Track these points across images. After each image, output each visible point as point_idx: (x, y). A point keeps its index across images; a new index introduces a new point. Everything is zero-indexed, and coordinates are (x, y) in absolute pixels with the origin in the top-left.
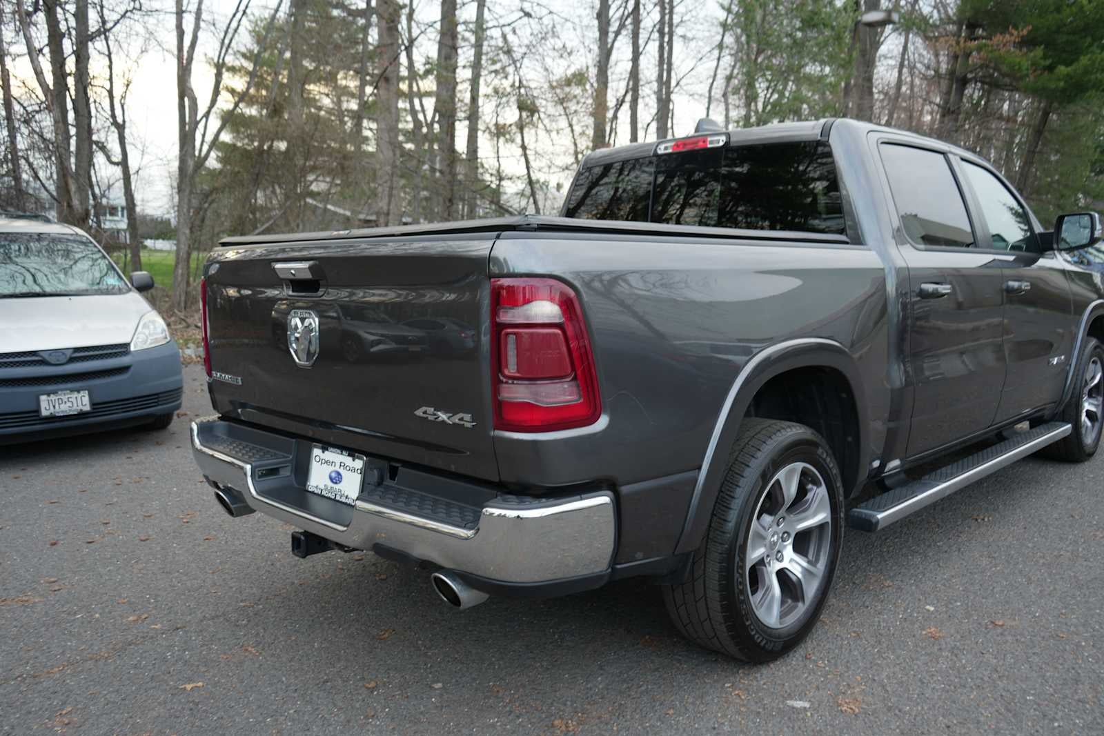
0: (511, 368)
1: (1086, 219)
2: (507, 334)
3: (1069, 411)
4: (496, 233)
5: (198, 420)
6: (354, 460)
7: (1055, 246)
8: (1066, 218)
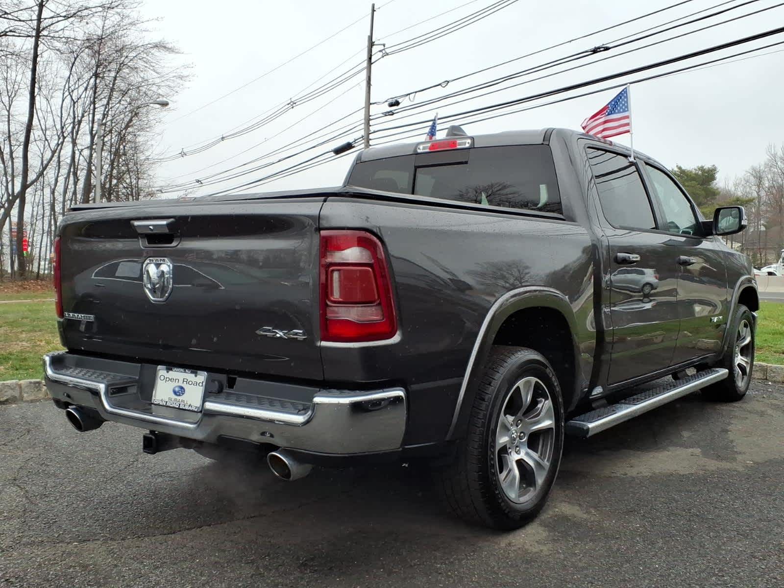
0: (336, 295)
1: (735, 212)
2: (333, 271)
3: (726, 361)
4: (323, 198)
5: (51, 354)
6: (196, 376)
7: (714, 232)
8: (722, 211)
